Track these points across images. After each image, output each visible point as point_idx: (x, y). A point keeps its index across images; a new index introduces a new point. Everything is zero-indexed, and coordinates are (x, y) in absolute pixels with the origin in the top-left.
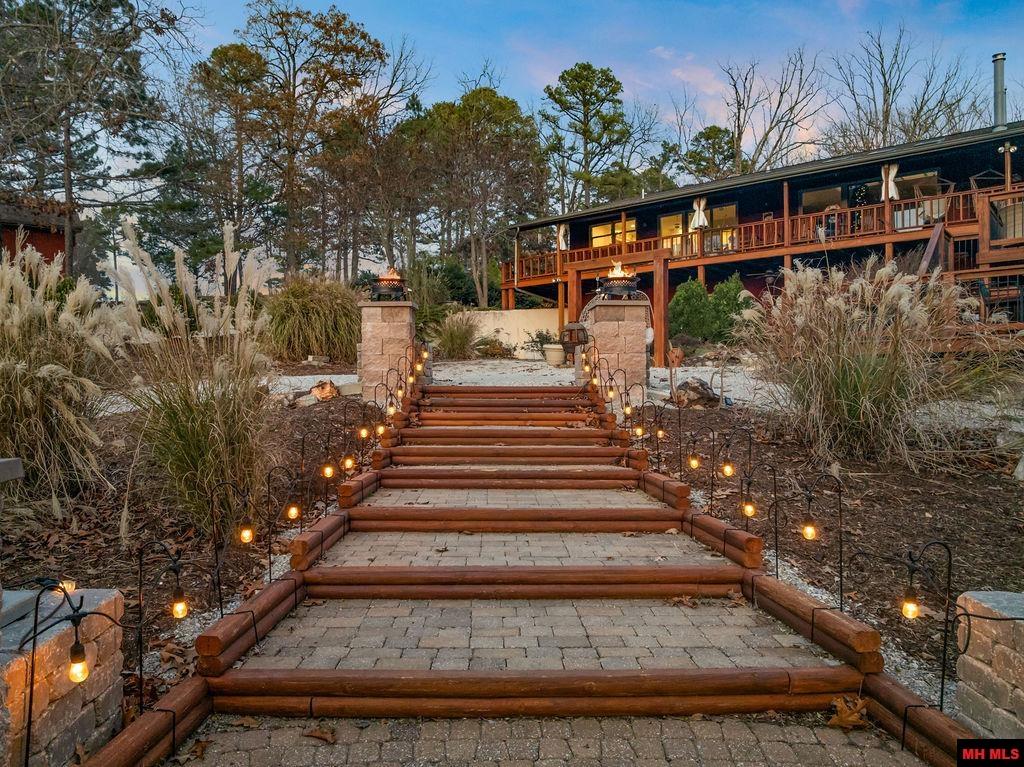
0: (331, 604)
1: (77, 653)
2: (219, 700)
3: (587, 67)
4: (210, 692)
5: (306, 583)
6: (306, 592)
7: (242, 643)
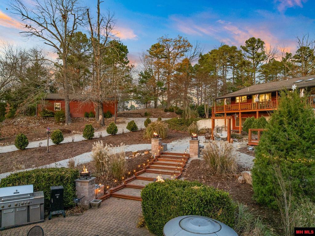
0: (128, 188)
1: (99, 189)
2: (112, 195)
3: (253, 38)
4: (111, 195)
5: (125, 185)
6: (125, 186)
7: (115, 191)
